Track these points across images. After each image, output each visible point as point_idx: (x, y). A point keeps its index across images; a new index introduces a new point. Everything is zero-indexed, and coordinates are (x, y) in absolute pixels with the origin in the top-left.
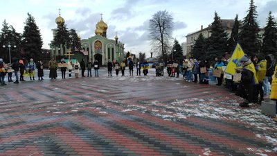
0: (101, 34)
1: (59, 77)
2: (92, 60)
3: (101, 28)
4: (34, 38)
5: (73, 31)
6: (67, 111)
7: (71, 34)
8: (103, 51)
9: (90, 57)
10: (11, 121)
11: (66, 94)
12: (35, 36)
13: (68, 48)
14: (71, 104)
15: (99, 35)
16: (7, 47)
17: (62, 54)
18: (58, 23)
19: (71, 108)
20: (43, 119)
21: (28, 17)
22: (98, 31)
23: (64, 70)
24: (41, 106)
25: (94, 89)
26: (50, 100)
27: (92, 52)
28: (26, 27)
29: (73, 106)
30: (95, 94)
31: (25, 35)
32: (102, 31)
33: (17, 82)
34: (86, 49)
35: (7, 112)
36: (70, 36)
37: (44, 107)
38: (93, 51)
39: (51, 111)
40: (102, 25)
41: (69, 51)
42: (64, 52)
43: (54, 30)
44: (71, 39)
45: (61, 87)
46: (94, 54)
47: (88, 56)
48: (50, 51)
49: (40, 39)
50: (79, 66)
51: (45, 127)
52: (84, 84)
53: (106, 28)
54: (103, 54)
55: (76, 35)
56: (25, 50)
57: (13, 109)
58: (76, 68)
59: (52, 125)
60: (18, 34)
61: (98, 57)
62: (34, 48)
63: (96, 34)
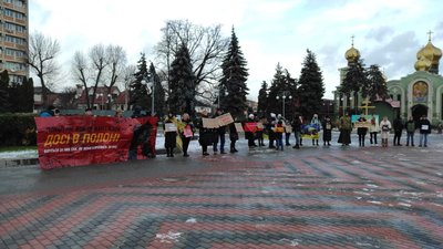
0: (427, 68)
1: (355, 143)
2: (406, 115)
3: (428, 57)
4: (313, 83)
5: (374, 68)
6: (391, 202)
7: (371, 73)
8: (430, 100)
9: (403, 111)
10: (311, 202)
11: (377, 173)
12: (315, 81)
13: (364, 97)
14: (393, 191)
15: (423, 70)
16: (281, 98)
17: (353, 107)
18: (348, 58)
19: (395, 198)
20: (354, 208)
21: (307, 54)
22: (421, 63)
23: (362, 132)
24: (344, 186)
25: (428, 170)
26: (353, 179)
27: (406, 102)
28: (303, 70)
29: (397, 195)
30: (434, 179)
31: (301, 81)
32: (429, 64)
33: (297, 147)
34: (395, 97)
35: (301, 188)
36: (369, 77)
37: (350, 190)
38: (410, 99)
39: (365, 199)
40: (431, 53)
41: (367, 101)
42: (356, 103)
43: (342, 70)
44: (370, 82)
45: (363, 161)
46: (410, 105)
47: (398, 109)
48: (334, 102)
49: (321, 84)
50: (390, 127)
51: (364, 222)
52: (402, 158)
53: (437, 58)
54: (430, 106)
55: (379, 74)
56: (301, 102)
57: (308, 186)
58: (385, 129)
59: (375, 223)
60: (293, 80)
61: (420, 111)
62: (313, 98)
63: (417, 69)
